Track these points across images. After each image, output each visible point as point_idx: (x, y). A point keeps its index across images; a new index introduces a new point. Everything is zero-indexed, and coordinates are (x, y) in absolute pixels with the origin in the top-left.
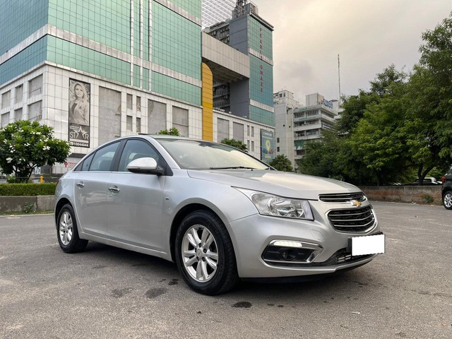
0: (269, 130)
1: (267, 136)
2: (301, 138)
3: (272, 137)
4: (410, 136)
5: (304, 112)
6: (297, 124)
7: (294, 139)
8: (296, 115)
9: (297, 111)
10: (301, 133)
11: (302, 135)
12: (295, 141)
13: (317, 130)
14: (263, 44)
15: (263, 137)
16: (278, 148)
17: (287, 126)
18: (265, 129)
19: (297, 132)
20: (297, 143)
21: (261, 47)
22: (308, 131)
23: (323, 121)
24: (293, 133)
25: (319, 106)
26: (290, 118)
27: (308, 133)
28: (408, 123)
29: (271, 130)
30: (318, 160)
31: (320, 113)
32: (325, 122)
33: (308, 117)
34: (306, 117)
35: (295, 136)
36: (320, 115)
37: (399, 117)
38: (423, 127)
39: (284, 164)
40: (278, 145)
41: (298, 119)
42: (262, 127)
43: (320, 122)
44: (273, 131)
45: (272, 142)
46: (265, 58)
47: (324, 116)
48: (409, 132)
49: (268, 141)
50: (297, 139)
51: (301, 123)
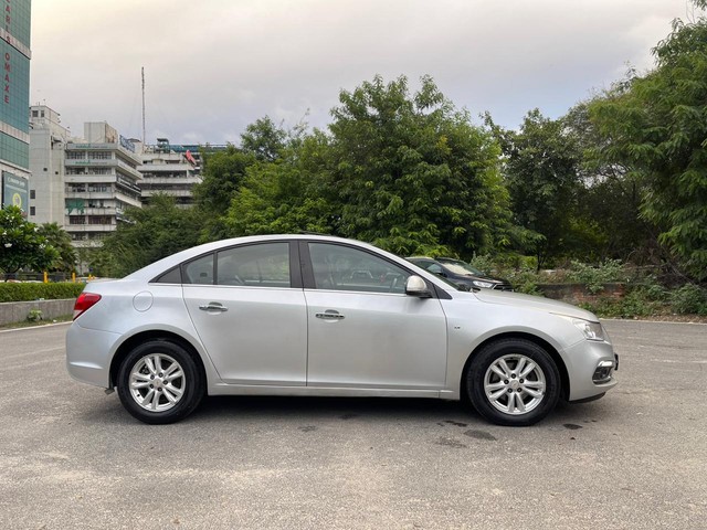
0: (20, 174)
1: (15, 185)
2: (78, 195)
3: (26, 188)
4: (311, 219)
5: (84, 151)
6: (69, 169)
7: (64, 196)
8: (70, 154)
9: (71, 147)
10: (79, 187)
11: (79, 191)
12: (66, 199)
13: (109, 184)
14: (12, 15)
15: (6, 186)
16: (33, 209)
17: (51, 171)
18: (12, 171)
19: (70, 184)
20: (69, 203)
21: (8, 20)
22: (91, 185)
23: (119, 171)
24: (63, 186)
25: (110, 146)
26: (58, 159)
27: (91, 189)
28: (309, 202)
29: (23, 175)
30: (147, 239)
31: (114, 157)
32: (122, 174)
33: (92, 161)
34: (86, 161)
35: (67, 191)
36: (113, 160)
37: (295, 192)
38: (326, 210)
39: (58, 239)
40: (32, 203)
41: (73, 162)
42: (5, 168)
43: (114, 172)
44: (27, 177)
45: (23, 197)
46: (14, 41)
47: (120, 163)
48: (308, 214)
49: (16, 196)
50: (71, 196)
51: (79, 170)
